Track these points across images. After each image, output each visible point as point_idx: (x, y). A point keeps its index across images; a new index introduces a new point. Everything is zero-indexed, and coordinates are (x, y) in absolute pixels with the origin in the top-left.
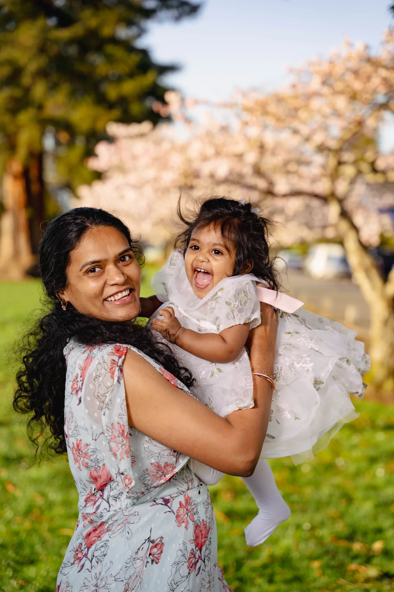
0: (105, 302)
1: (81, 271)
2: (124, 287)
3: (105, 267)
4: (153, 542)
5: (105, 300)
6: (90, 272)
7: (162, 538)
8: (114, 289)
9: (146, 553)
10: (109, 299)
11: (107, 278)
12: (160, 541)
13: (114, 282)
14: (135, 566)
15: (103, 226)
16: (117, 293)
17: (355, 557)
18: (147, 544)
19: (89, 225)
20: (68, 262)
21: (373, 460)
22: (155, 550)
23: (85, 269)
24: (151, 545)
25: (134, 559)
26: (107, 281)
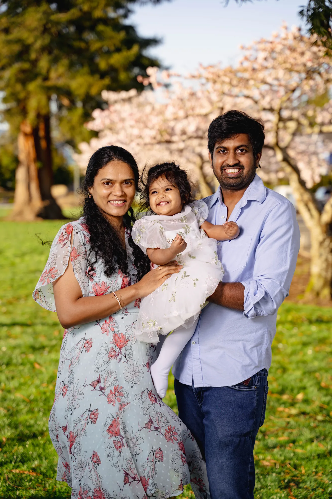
0: (109, 202)
1: (101, 181)
2: (120, 199)
3: (114, 184)
4: (86, 340)
5: (109, 201)
6: (105, 184)
7: (91, 339)
8: (115, 198)
9: (82, 346)
10: (111, 202)
11: (113, 190)
12: (90, 340)
13: (115, 194)
14: (75, 352)
15: (122, 161)
16: (116, 201)
17: (284, 403)
18: (83, 341)
19: (114, 158)
20: (97, 174)
21: (305, 344)
22: (87, 345)
23: (103, 181)
24: (85, 342)
25: (75, 348)
26: (112, 192)
